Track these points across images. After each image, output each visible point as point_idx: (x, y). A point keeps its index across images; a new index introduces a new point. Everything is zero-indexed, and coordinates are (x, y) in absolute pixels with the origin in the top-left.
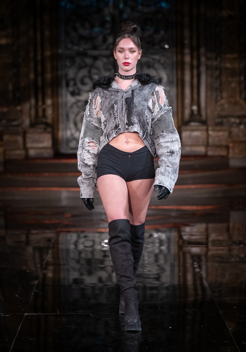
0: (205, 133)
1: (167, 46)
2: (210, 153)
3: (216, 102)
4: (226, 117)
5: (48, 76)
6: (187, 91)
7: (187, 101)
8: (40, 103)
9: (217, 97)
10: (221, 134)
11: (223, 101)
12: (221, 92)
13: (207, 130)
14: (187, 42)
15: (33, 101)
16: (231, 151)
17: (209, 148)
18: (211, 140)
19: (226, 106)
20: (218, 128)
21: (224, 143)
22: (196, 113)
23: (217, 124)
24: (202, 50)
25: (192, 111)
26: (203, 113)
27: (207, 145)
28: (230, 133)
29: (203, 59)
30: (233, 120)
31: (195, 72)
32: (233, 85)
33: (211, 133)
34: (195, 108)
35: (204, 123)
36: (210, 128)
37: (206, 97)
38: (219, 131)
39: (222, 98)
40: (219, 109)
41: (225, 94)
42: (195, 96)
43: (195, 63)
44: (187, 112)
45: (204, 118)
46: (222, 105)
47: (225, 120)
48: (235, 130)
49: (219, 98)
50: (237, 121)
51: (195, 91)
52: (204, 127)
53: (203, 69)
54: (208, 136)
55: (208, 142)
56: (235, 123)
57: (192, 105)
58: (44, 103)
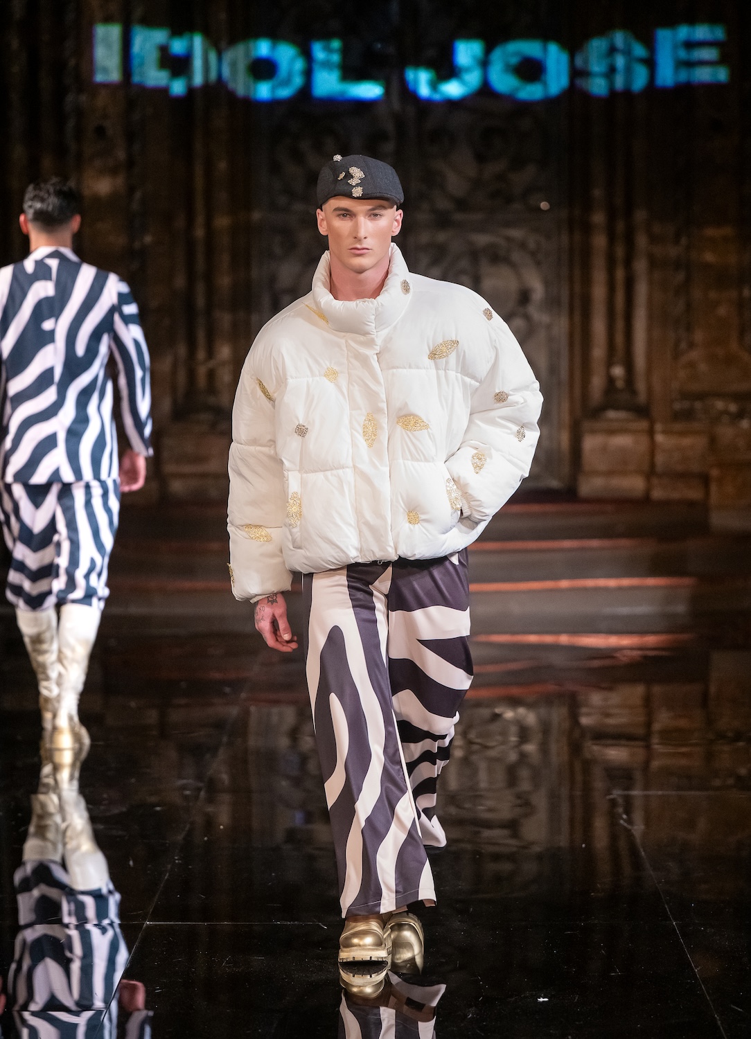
0: (644, 441)
1: (544, 205)
2: (657, 494)
3: (676, 355)
4: (701, 396)
5: (224, 281)
6: (599, 326)
7: (598, 352)
8: (201, 354)
9: (677, 344)
10: (687, 441)
11: (694, 355)
12: (689, 328)
13: (651, 433)
14: (597, 193)
15: (182, 350)
16: (714, 488)
17: (655, 481)
18: (660, 459)
19: (703, 367)
20: (678, 426)
21: (695, 467)
22: (620, 384)
23: (677, 416)
24: (640, 215)
25: (611, 380)
26: (641, 386)
27: (651, 472)
28: (713, 440)
29: (642, 241)
30: (720, 405)
31: (620, 274)
32: (722, 311)
33: (660, 438)
34: (618, 371)
35: (642, 411)
36: (658, 427)
37: (650, 342)
38: (682, 434)
39: (691, 345)
40: (682, 374)
41: (699, 336)
42: (619, 338)
43: (620, 252)
44: (597, 383)
45: (642, 397)
46: (692, 365)
47: (698, 405)
48: (726, 432)
49: (683, 345)
50: (733, 408)
51: (620, 324)
52: (644, 425)
53: (641, 266)
54: (653, 447)
55: (652, 465)
56: (726, 412)
57: (610, 363)
58: (211, 353)
